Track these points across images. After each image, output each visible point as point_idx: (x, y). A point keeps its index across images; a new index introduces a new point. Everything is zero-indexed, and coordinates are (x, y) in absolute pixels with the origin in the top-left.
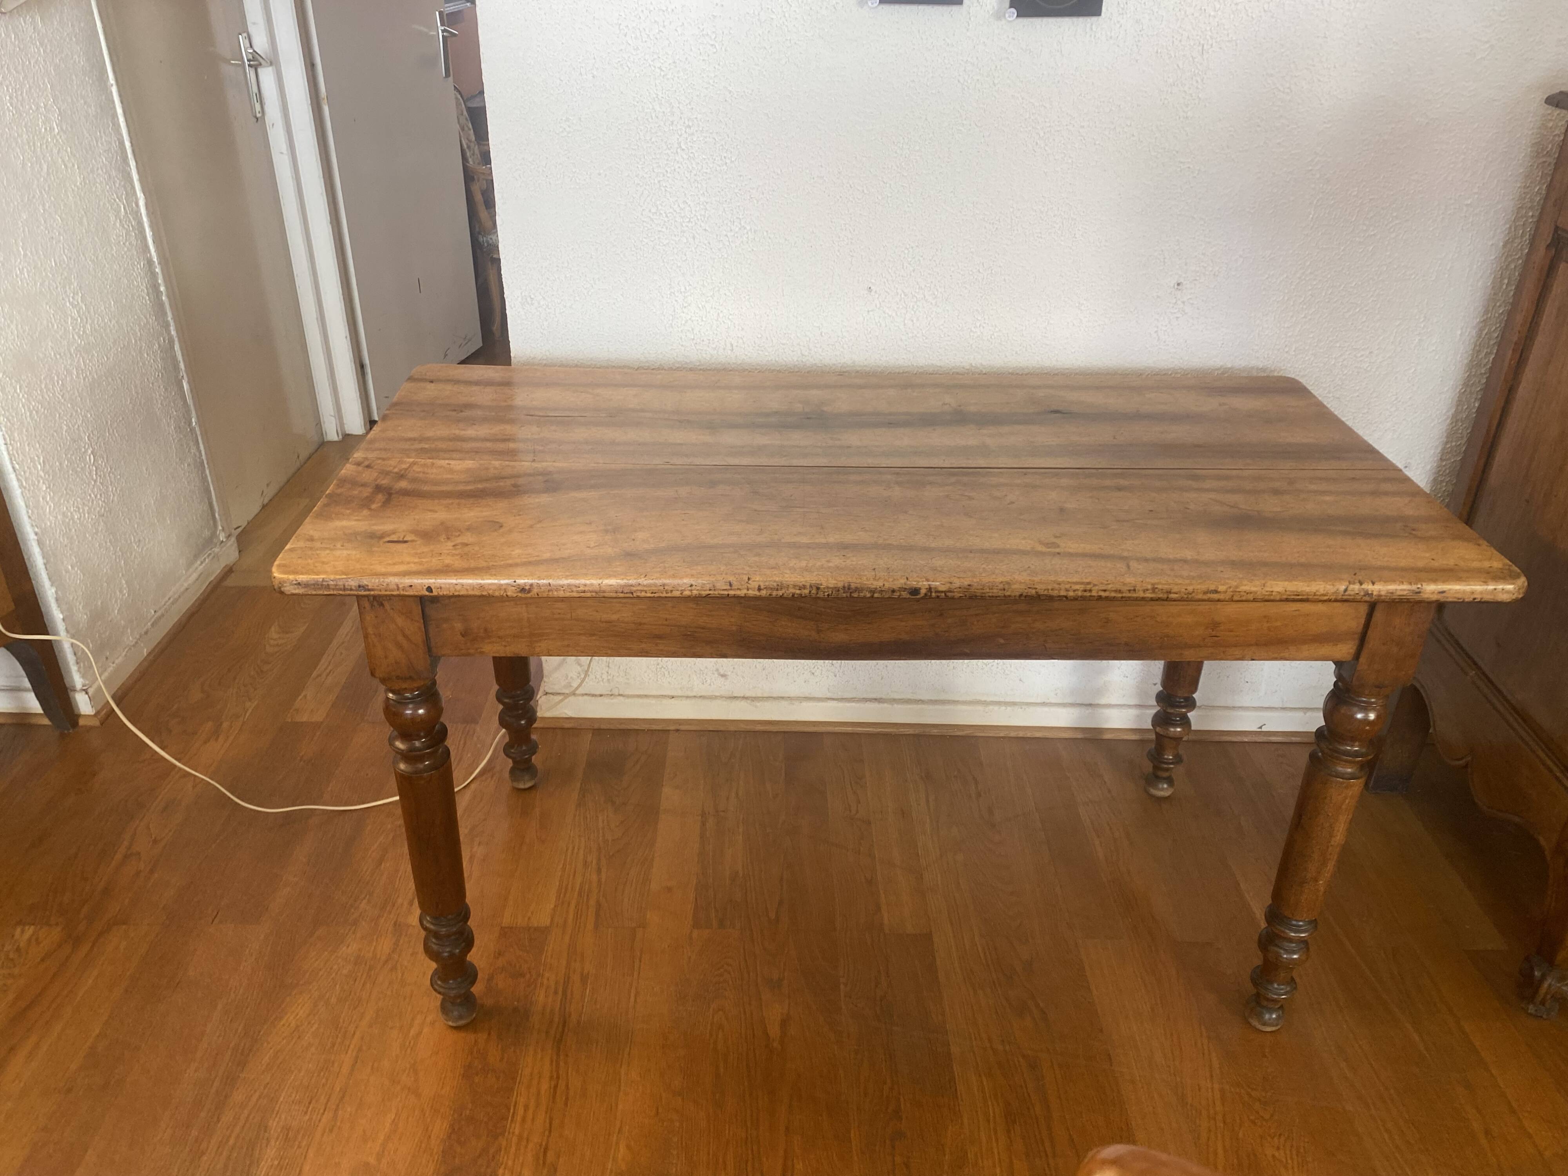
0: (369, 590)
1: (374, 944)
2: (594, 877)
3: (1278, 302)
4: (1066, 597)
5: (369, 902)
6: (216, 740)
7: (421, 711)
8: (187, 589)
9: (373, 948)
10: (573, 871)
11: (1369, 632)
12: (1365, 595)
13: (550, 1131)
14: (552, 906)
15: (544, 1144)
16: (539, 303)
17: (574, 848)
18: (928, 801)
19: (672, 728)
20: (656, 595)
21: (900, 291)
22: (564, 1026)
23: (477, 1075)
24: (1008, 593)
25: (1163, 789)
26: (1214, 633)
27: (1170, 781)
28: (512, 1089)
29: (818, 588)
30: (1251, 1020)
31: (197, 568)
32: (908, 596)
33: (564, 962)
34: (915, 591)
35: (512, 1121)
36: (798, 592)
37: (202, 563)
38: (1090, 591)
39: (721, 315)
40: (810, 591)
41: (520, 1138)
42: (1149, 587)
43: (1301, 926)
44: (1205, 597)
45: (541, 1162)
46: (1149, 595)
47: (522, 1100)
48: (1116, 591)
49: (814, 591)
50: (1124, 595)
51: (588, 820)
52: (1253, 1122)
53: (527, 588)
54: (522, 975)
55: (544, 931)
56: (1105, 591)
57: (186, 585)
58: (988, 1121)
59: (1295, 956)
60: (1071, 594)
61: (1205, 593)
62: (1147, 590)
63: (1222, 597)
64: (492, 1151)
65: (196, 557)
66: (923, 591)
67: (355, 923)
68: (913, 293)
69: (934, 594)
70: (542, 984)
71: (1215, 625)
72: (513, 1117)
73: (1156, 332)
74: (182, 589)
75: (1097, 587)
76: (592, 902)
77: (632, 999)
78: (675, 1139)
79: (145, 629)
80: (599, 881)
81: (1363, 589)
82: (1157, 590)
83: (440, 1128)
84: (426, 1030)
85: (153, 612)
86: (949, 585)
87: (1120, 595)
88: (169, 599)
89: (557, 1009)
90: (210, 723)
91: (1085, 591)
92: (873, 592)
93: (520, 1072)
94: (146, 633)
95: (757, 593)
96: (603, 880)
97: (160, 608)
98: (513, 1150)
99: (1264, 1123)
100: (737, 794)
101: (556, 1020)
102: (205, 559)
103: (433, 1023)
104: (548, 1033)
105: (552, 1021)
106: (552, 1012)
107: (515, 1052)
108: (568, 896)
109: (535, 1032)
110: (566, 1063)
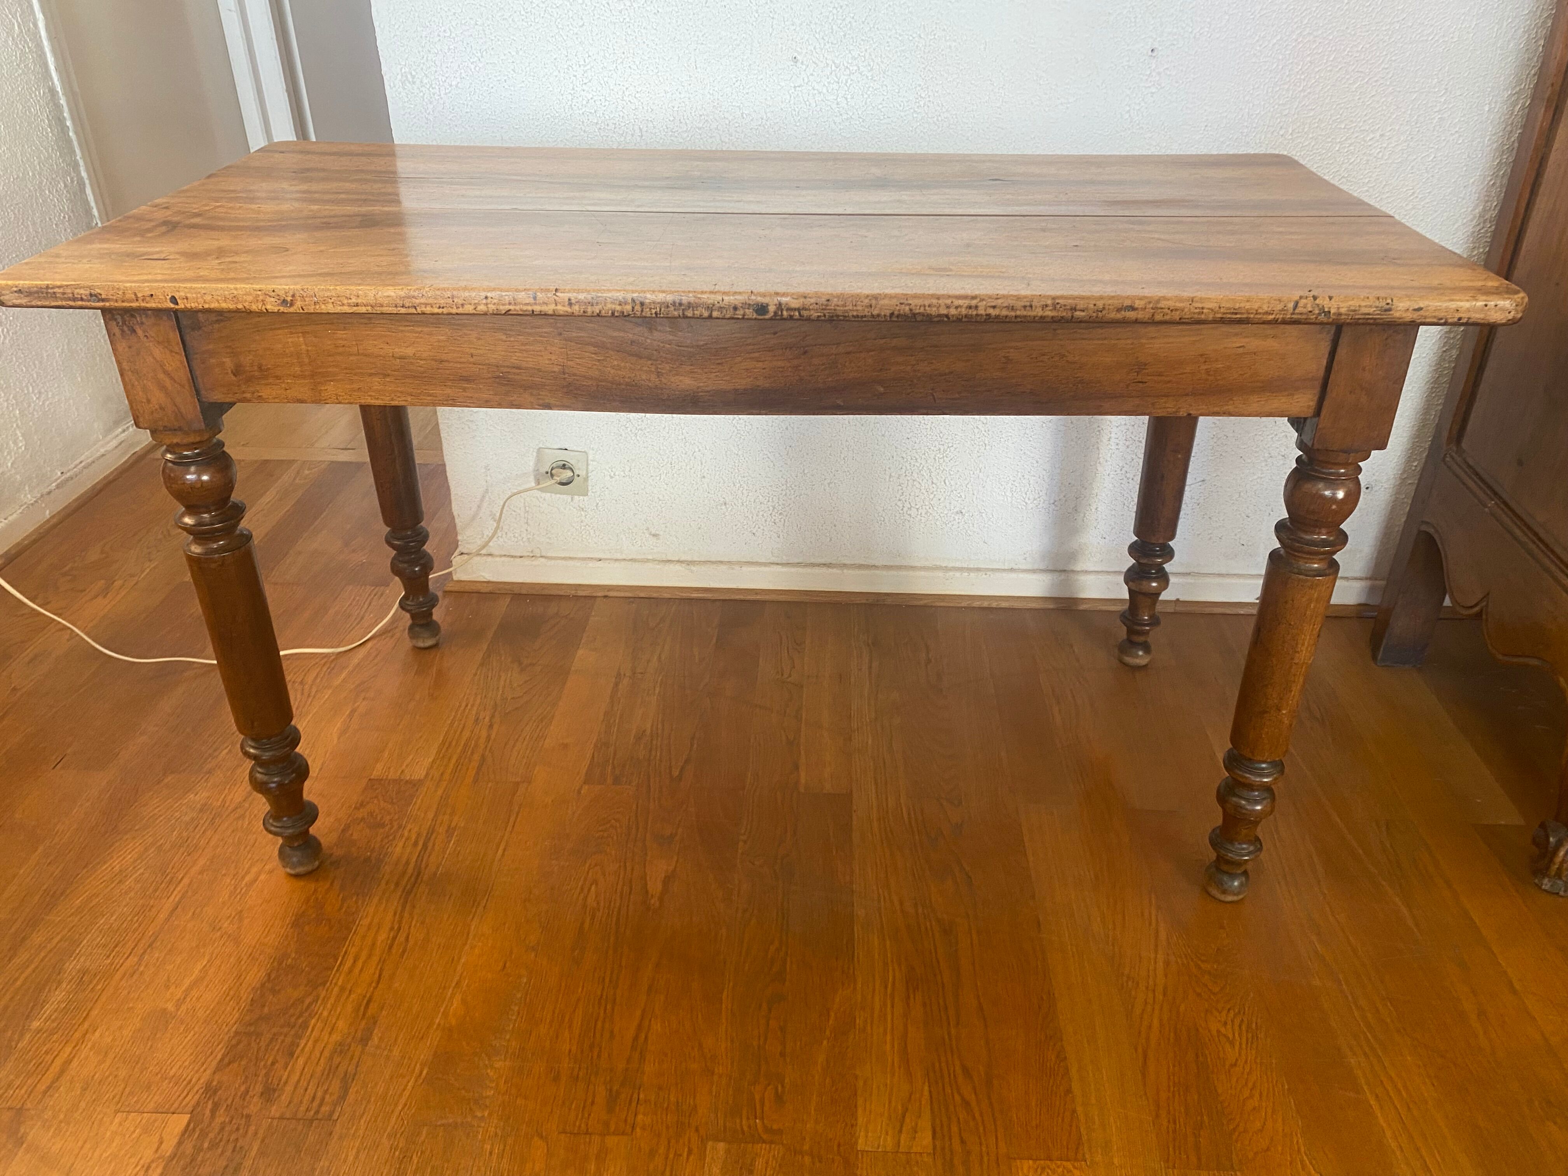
0: (103, 300)
2: (484, 734)
3: (1271, 71)
4: (947, 316)
6: (105, 597)
7: (205, 478)
8: (103, 455)
10: (461, 726)
11: (1332, 376)
12: (1319, 314)
13: (378, 982)
14: (430, 760)
15: (368, 996)
16: (421, 82)
17: (467, 706)
18: (870, 667)
19: (599, 594)
20: (445, 311)
21: (830, 62)
22: (417, 879)
23: (309, 924)
24: (875, 312)
25: (1137, 656)
26: (1139, 378)
27: (1147, 648)
28: (345, 939)
29: (642, 304)
30: (1210, 889)
31: (117, 436)
32: (755, 316)
33: (431, 815)
34: (762, 309)
35: (337, 970)
36: (618, 308)
37: (124, 431)
38: (976, 307)
39: (627, 93)
40: (633, 308)
41: (342, 989)
42: (1049, 302)
43: (1263, 769)
44: (1119, 316)
45: (361, 1013)
46: (1049, 313)
47: (353, 951)
48: (1007, 307)
49: (638, 308)
50: (1018, 313)
51: (489, 679)
52: (1199, 995)
53: (289, 299)
54: (383, 825)
55: (416, 784)
56: (994, 307)
57: (102, 451)
58: (886, 987)
59: (1259, 808)
60: (953, 311)
61: (1119, 310)
62: (1047, 306)
63: (1140, 315)
64: (307, 1001)
65: (117, 423)
66: (772, 308)
67: (209, 772)
68: (846, 64)
69: (785, 313)
70: (402, 836)
71: (1141, 367)
72: (339, 968)
73: (1129, 111)
74: (99, 454)
75: (984, 303)
76: (476, 757)
77: (500, 852)
78: (519, 995)
79: (47, 490)
80: (488, 738)
81: (1318, 305)
82: (1058, 306)
83: (255, 976)
84: (263, 877)
85: (59, 473)
86: (802, 300)
87: (1013, 314)
88: (81, 462)
89: (413, 861)
90: (103, 582)
91: (970, 307)
92: (710, 308)
93: (357, 922)
94: (49, 493)
95: (569, 310)
96: (493, 737)
97: (69, 471)
98: (332, 1000)
99: (1212, 997)
100: (660, 658)
101: (410, 871)
102: (128, 428)
103: (271, 872)
104: (397, 884)
105: (404, 873)
106: (407, 863)
107: (356, 902)
108: (450, 751)
109: (383, 882)
110: (411, 914)
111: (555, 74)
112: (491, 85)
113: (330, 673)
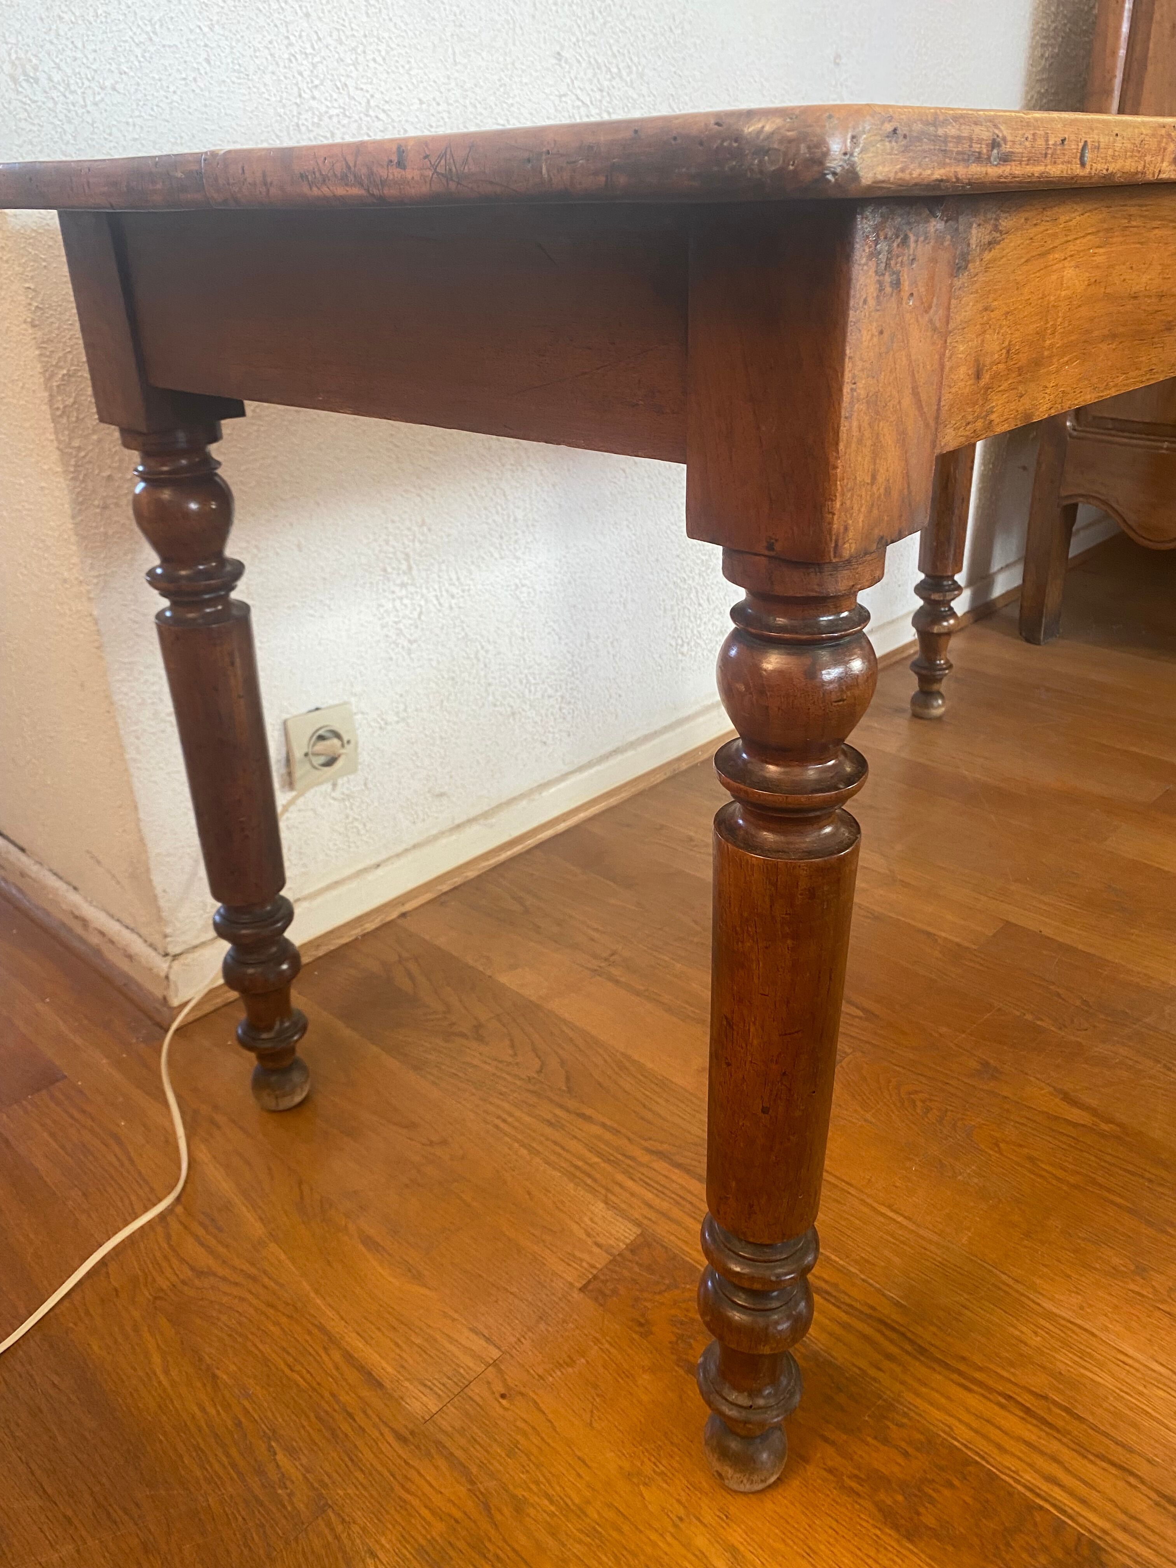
1: (416, 1502)
2: (593, 1129)
5: (292, 1452)
9: (425, 1512)
10: (552, 1146)
13: (1132, 1474)
14: (601, 1205)
17: (500, 1118)
19: (394, 915)
22: (893, 1329)
23: (918, 1514)
28: (991, 1477)
35: (1072, 1517)
41: (1124, 1527)
47: (1029, 1477)
51: (460, 1074)
55: (648, 1243)
67: (321, 1506)
72: (1064, 1512)
89: (845, 1317)
93: (956, 1443)
100: (595, 930)
101: (868, 1331)
104: (889, 1357)
105: (866, 1338)
106: (846, 1327)
107: (901, 1426)
108: (598, 1176)
109: (872, 1372)
110: (980, 1369)
111: (270, 68)
112: (172, 89)
113: (220, 1230)
